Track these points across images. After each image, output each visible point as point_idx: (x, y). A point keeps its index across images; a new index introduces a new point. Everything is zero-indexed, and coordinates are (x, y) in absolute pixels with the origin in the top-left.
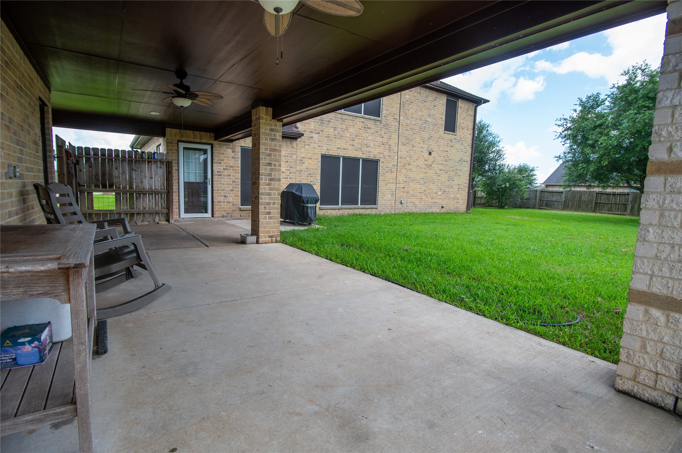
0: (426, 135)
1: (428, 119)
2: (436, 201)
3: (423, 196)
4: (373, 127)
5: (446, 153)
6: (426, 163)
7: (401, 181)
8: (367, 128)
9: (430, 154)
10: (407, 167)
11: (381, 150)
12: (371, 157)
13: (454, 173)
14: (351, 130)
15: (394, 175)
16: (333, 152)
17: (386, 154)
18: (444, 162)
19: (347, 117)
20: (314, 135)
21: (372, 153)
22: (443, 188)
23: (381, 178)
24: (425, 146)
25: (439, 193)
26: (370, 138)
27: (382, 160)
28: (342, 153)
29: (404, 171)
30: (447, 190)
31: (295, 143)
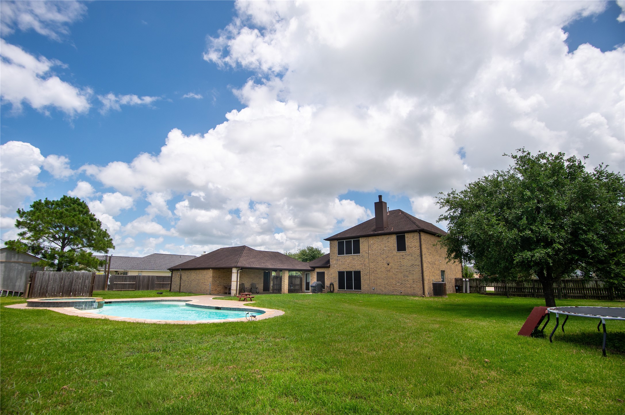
0: (384, 256)
1: (385, 249)
2: (397, 288)
3: (386, 286)
4: (356, 258)
5: (400, 263)
6: (386, 269)
7: (372, 279)
8: (354, 259)
9: (388, 264)
10: (375, 272)
11: (361, 266)
12: (357, 270)
13: (408, 273)
14: (348, 261)
15: (368, 276)
16: (342, 270)
17: (363, 268)
18: (399, 268)
19: (346, 257)
20: (335, 265)
21: (357, 268)
22: (400, 281)
23: (362, 278)
24: (385, 261)
25: (397, 284)
26: (356, 262)
27: (361, 271)
28: (345, 270)
29: (373, 274)
30: (403, 282)
31: (329, 269)
